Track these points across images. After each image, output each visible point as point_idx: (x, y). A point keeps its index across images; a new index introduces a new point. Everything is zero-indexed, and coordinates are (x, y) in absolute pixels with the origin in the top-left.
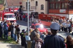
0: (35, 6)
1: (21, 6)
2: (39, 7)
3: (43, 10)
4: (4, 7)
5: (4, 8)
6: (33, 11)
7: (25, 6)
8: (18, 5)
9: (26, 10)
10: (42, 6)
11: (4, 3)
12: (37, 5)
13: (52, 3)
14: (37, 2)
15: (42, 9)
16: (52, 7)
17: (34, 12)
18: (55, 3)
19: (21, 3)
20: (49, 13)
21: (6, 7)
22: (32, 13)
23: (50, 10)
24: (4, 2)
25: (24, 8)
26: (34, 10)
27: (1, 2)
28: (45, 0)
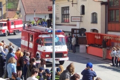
0: (79, 13)
2: (88, 17)
3: (95, 24)
4: (17, 16)
6: (76, 25)
9: (60, 23)
10: (94, 15)
11: (18, 9)
12: (83, 12)
13: (115, 10)
14: (83, 7)
15: (94, 21)
17: (77, 27)
19: (50, 9)
20: (108, 31)
21: (21, 16)
22: (73, 30)
23: (110, 25)
26: (78, 24)
27: (11, 6)
28: (100, 3)
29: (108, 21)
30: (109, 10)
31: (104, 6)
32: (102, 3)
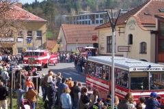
0: (126, 44)
3: (144, 55)
4: (57, 45)
5: (59, 49)
7: (105, 45)
8: (87, 42)
9: (105, 53)
10: (143, 45)
11: (59, 38)
12: (131, 42)
14: (131, 36)
15: (143, 51)
19: (95, 38)
20: (159, 61)
21: (62, 45)
23: (160, 55)
24: (57, 34)
25: (102, 48)
26: (125, 54)
27: (51, 35)
28: (149, 32)
29: (159, 51)
30: (159, 40)
31: (154, 35)
32: (152, 32)
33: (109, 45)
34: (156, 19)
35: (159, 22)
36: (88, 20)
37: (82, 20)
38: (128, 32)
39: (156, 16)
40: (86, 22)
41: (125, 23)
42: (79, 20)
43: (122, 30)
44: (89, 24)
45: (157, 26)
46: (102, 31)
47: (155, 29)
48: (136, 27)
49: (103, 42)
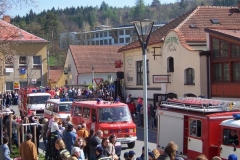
0: (165, 71)
1: (121, 75)
2: (179, 74)
3: (191, 87)
4: (64, 77)
5: (66, 82)
6: (160, 89)
7: (133, 74)
8: (109, 70)
9: (135, 86)
10: (189, 73)
11: (66, 66)
12: (171, 68)
13: (223, 63)
14: (171, 60)
15: (190, 81)
16: (221, 74)
17: (163, 92)
18: (232, 62)
19: (119, 64)
20: (213, 96)
21: (71, 77)
22: (156, 96)
23: (214, 86)
24: (64, 60)
25: (130, 79)
26: (163, 86)
27: (54, 62)
28: (198, 53)
29: (213, 81)
30: (212, 64)
31: (205, 58)
32: (202, 53)
33: (140, 73)
34: (207, 35)
35: (211, 38)
36: (108, 38)
37: (99, 39)
38: (167, 54)
39: (207, 30)
40: (106, 41)
41: (162, 42)
42: (95, 39)
43: (158, 51)
44: (110, 43)
45: (208, 43)
46: (128, 54)
47: (206, 49)
48: (178, 46)
49: (130, 70)
